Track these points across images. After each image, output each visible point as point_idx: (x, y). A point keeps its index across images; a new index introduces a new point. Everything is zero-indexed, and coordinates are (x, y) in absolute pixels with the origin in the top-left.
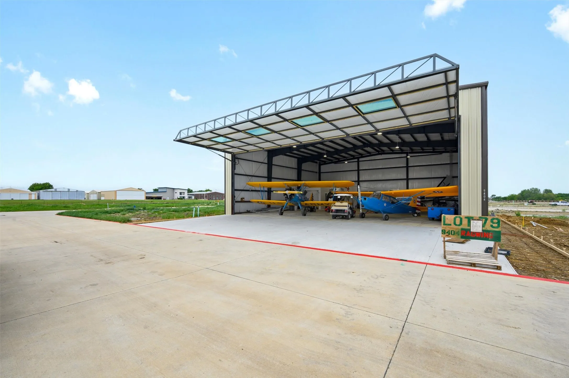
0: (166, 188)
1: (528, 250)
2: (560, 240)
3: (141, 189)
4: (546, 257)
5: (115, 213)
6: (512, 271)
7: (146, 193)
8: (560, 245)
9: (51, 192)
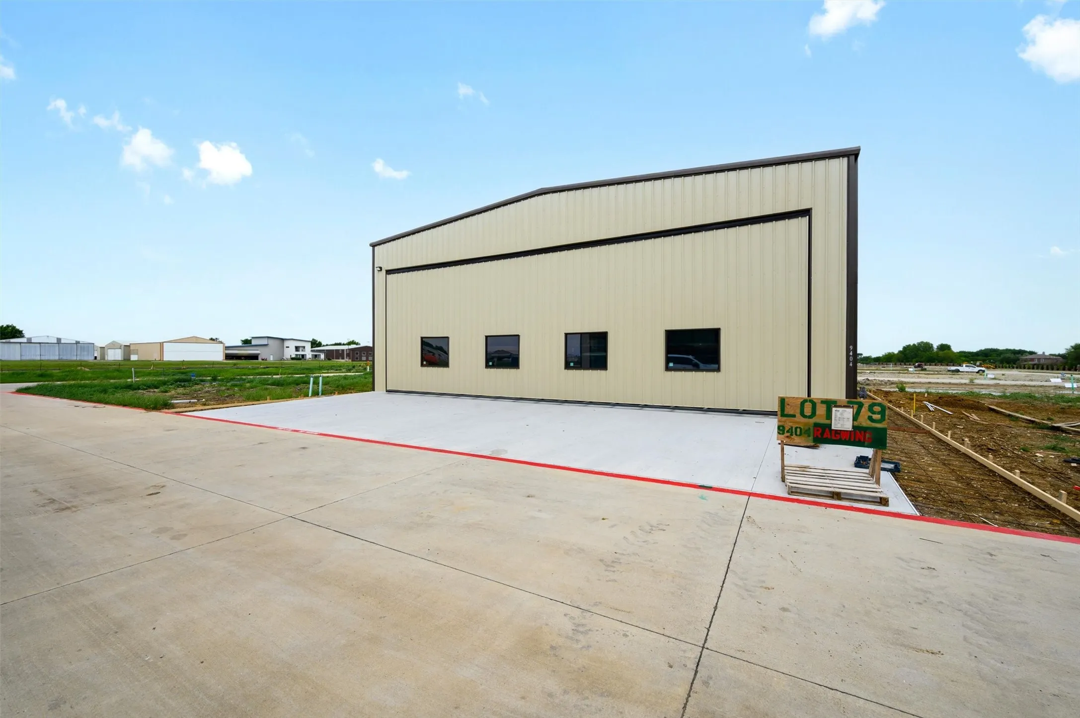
0: (268, 337)
1: (927, 459)
2: (978, 438)
3: (217, 339)
4: (961, 474)
5: (147, 389)
6: (908, 508)
7: (226, 347)
8: (979, 448)
9: (19, 345)
